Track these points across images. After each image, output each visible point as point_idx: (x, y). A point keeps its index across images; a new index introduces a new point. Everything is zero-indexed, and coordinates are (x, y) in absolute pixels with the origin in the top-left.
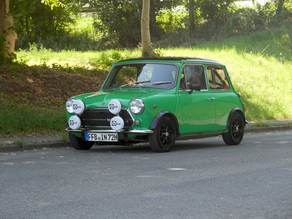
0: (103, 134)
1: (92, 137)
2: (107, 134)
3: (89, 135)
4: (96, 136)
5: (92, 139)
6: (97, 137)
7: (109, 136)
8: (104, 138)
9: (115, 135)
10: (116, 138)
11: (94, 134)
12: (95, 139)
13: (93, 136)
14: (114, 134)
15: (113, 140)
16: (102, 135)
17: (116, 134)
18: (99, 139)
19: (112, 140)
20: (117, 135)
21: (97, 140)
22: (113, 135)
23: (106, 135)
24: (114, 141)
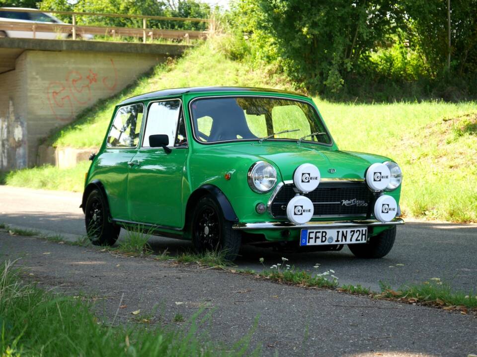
0: (341, 230)
1: (316, 238)
2: (349, 230)
3: (311, 234)
4: (324, 234)
5: (315, 242)
6: (327, 237)
7: (352, 233)
8: (340, 239)
9: (362, 230)
10: (364, 236)
11: (321, 231)
12: (322, 241)
13: (319, 235)
14: (360, 229)
15: (359, 240)
16: (338, 232)
17: (364, 229)
18: (329, 242)
19: (357, 240)
20: (366, 230)
21: (326, 243)
22: (359, 231)
23: (347, 231)
24: (360, 242)
